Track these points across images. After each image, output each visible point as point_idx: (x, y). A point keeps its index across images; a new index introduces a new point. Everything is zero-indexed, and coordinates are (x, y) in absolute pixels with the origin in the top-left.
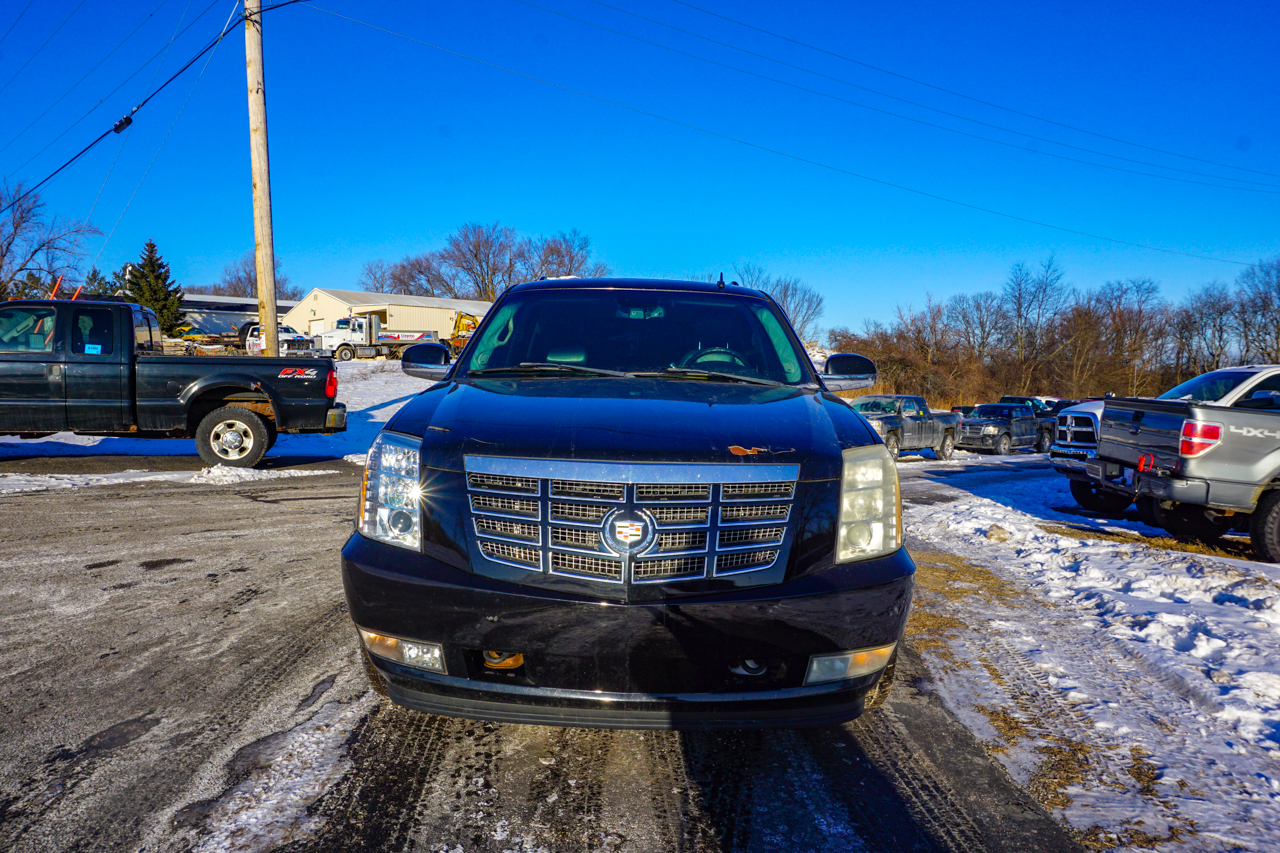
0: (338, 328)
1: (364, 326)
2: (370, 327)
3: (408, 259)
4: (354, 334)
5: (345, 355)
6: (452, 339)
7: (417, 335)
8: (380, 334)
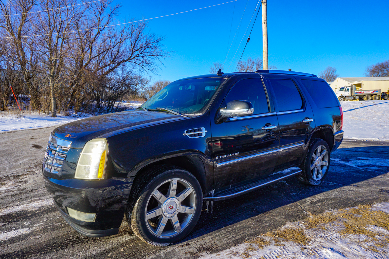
0: (340, 90)
1: (349, 89)
2: (352, 89)
3: (379, 63)
4: (346, 92)
5: (342, 99)
6: (388, 92)
7: (371, 91)
8: (355, 92)
